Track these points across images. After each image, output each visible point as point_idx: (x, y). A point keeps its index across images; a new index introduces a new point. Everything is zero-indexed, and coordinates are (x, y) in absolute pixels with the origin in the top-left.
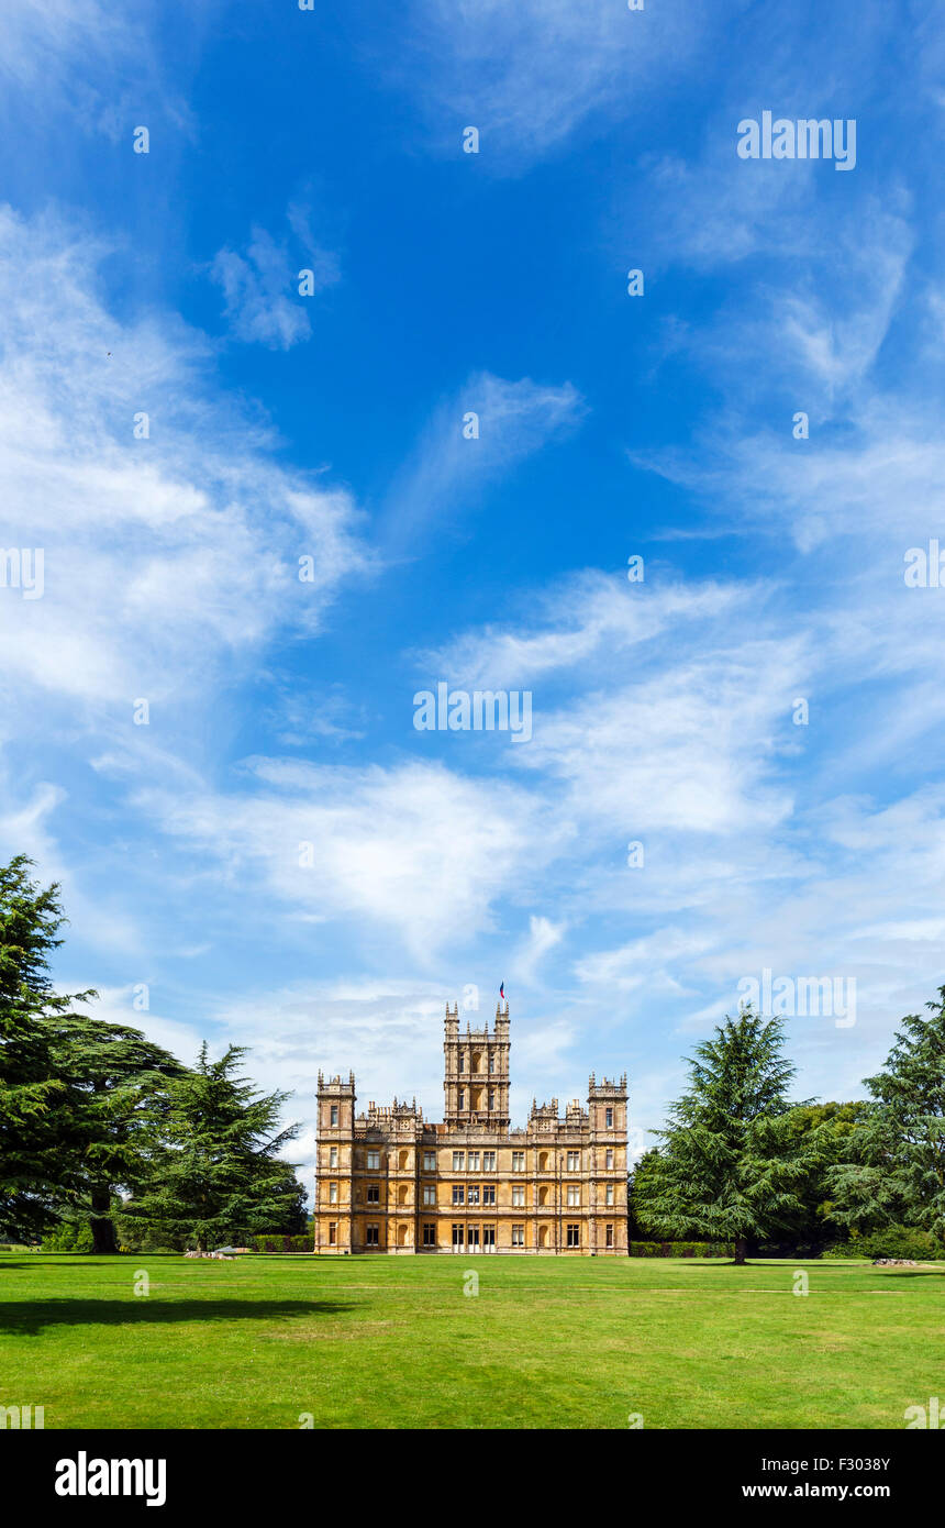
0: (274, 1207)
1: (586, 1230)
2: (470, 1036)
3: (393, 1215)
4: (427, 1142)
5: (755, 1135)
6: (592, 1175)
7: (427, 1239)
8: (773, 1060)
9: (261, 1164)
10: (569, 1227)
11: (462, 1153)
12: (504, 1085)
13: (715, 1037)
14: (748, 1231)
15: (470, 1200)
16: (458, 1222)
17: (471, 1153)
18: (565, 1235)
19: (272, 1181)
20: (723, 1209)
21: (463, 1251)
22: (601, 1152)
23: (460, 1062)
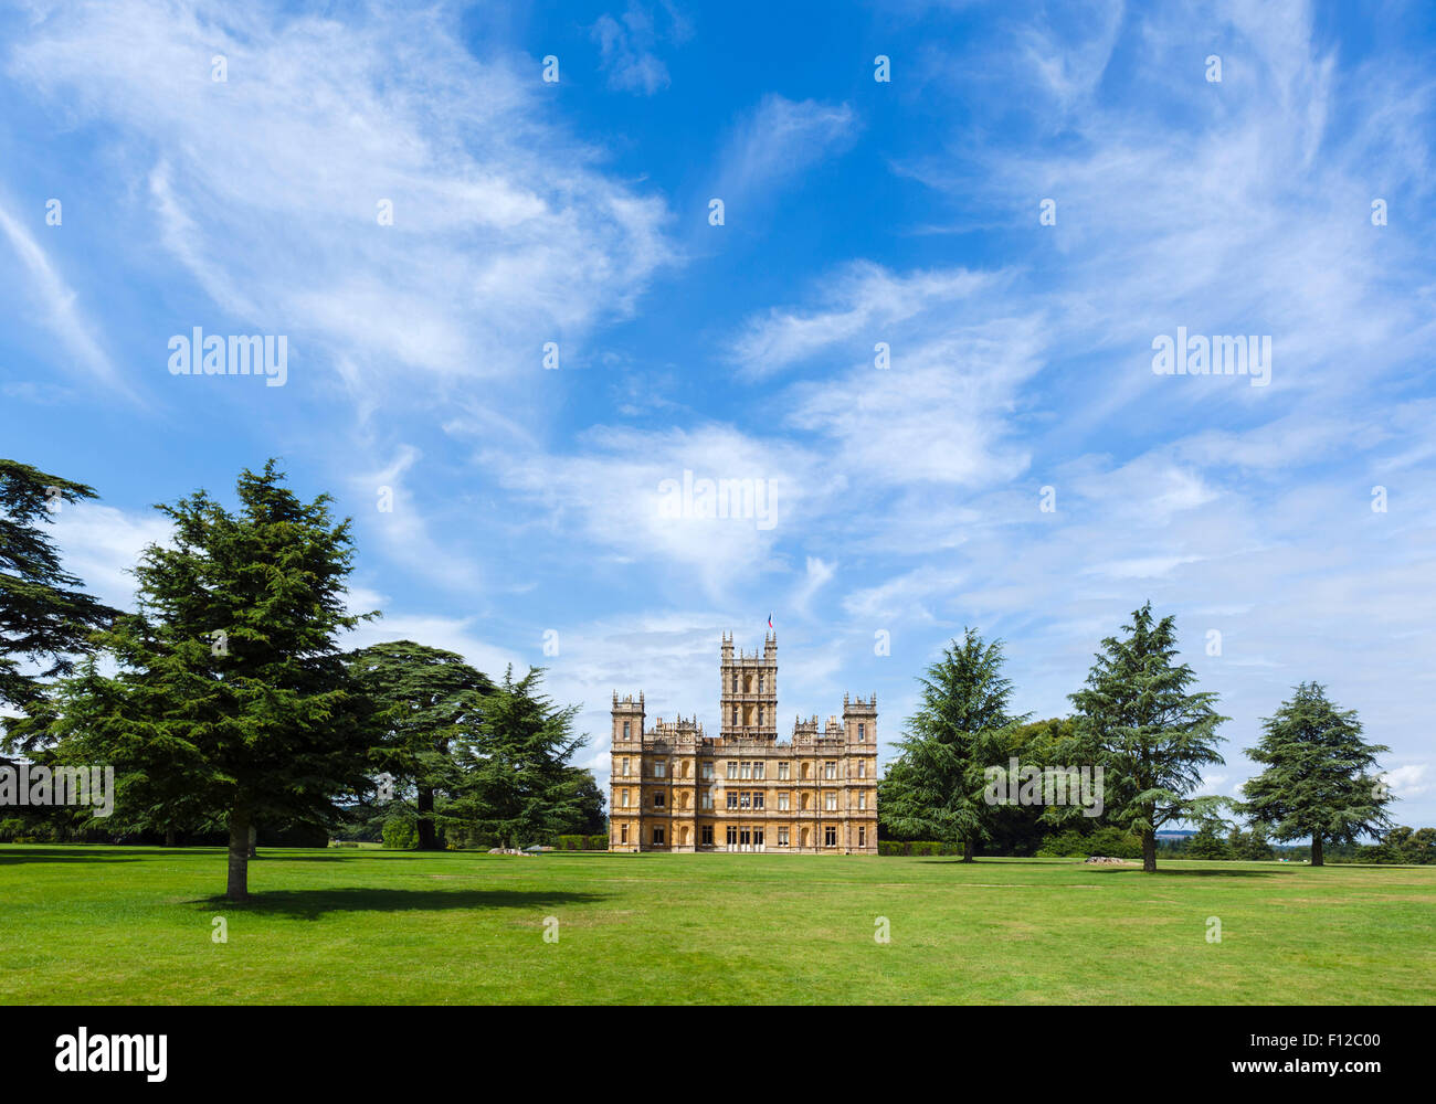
0: (566, 810)
1: (842, 831)
2: (743, 661)
3: (676, 818)
4: (706, 753)
5: (980, 746)
6: (847, 783)
7: (705, 838)
8: (994, 680)
9: (557, 771)
10: (828, 828)
11: (735, 763)
12: (774, 703)
13: (943, 660)
14: (975, 832)
15: (742, 805)
16: (732, 824)
17: (743, 763)
18: (824, 836)
19: (566, 786)
20: (952, 811)
21: (736, 850)
22: (855, 762)
23: (735, 683)
